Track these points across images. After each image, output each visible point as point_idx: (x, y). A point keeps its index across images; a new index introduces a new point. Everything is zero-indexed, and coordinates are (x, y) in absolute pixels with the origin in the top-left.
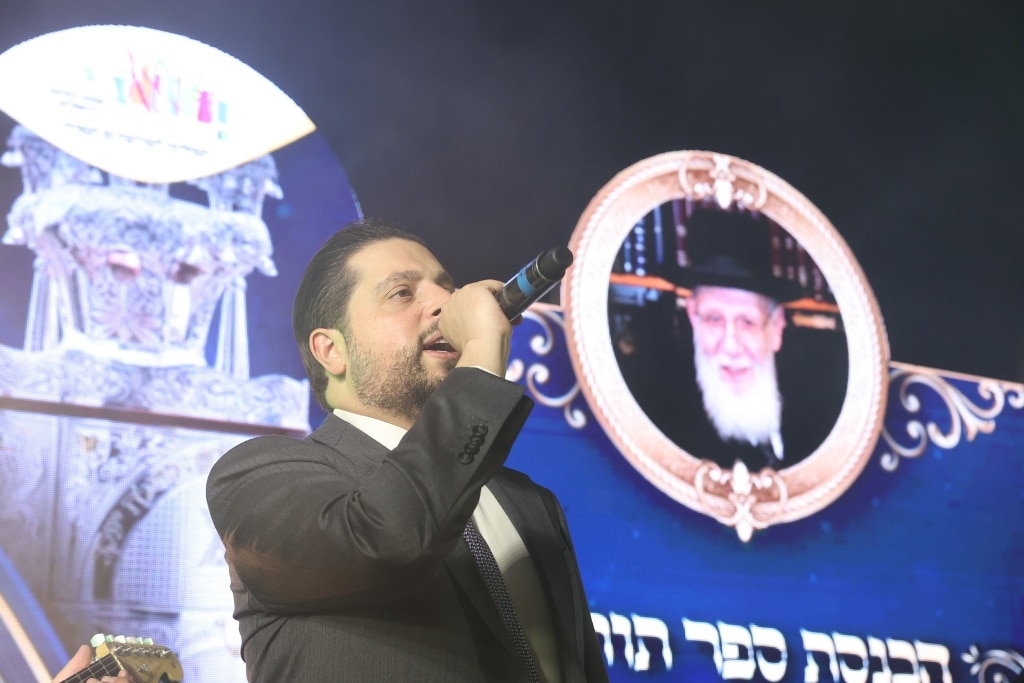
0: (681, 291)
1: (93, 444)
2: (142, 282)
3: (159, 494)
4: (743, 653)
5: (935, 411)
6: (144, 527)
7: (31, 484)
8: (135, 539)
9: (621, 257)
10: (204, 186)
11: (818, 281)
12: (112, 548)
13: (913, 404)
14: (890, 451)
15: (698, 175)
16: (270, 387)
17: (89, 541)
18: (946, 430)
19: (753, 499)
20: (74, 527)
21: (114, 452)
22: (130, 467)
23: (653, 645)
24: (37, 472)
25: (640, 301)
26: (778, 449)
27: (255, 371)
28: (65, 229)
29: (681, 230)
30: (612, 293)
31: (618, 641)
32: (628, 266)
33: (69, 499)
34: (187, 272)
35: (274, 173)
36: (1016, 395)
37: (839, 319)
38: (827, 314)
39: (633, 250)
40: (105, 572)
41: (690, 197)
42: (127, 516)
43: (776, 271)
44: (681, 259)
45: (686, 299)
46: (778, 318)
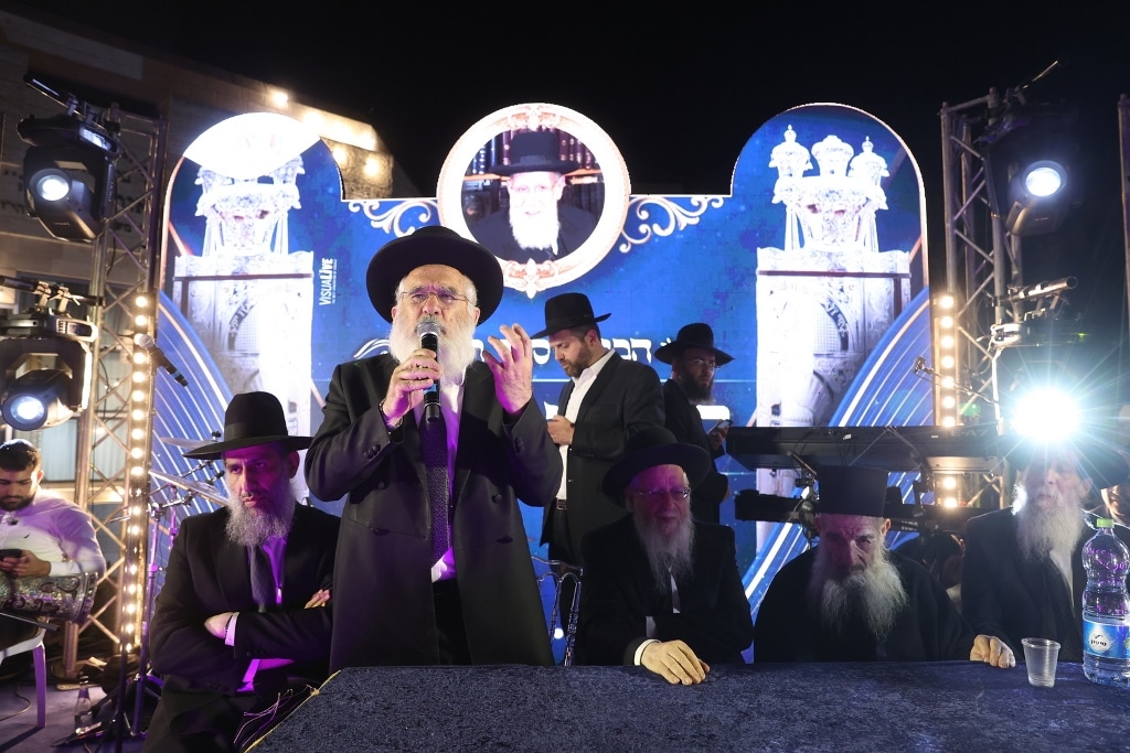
0: (504, 178)
1: (227, 290)
2: (246, 221)
3: (252, 307)
5: (658, 216)
6: (246, 320)
7: (205, 308)
8: (243, 324)
9: (471, 167)
10: (271, 176)
11: (589, 158)
12: (234, 330)
13: (644, 215)
14: (626, 242)
15: (518, 116)
16: (296, 257)
17: (226, 329)
18: (664, 226)
19: (538, 276)
20: (221, 324)
21: (235, 292)
22: (240, 298)
24: (207, 304)
25: (480, 187)
26: (555, 251)
27: (291, 250)
28: (217, 207)
30: (464, 185)
32: (474, 171)
33: (218, 313)
34: (264, 213)
35: (301, 163)
36: (717, 201)
37: (600, 177)
38: (592, 175)
39: (478, 162)
40: (232, 339)
41: (513, 129)
42: (240, 317)
43: (563, 158)
44: (506, 162)
45: (506, 182)
46: (561, 182)
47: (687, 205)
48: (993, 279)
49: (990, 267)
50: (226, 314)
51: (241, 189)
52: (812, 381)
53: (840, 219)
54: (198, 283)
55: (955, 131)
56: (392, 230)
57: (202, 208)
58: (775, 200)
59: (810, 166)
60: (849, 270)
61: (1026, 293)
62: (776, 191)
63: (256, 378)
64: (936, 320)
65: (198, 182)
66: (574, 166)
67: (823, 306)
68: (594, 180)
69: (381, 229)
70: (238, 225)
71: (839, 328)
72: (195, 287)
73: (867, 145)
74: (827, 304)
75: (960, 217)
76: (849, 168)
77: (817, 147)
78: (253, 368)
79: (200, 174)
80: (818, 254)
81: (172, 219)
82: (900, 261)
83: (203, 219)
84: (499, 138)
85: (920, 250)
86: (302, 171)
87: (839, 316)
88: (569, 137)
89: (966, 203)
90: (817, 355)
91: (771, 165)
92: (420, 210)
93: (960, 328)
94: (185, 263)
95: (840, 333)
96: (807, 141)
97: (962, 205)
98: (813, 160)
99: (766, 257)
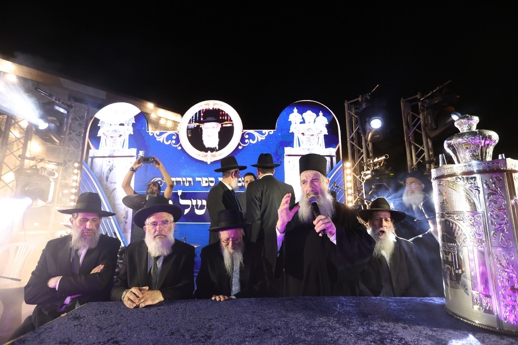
0: (201, 124)
1: (107, 161)
2: (114, 138)
3: (115, 167)
4: (206, 182)
5: (252, 137)
6: (111, 172)
9: (190, 121)
10: (124, 123)
11: (229, 118)
12: (108, 175)
13: (247, 137)
14: (241, 146)
15: (206, 104)
16: (131, 150)
17: (105, 174)
18: (253, 140)
19: (211, 157)
20: (104, 172)
21: (109, 162)
22: (111, 164)
23: (190, 182)
24: (99, 166)
25: (193, 127)
26: (217, 149)
27: (129, 148)
28: (105, 133)
29: (202, 114)
30: (188, 127)
31: (184, 182)
33: (103, 169)
34: (121, 135)
35: (134, 119)
36: (271, 132)
37: (233, 124)
38: (230, 124)
39: (193, 119)
40: (107, 178)
41: (204, 109)
42: (110, 170)
43: (221, 118)
44: (202, 119)
45: (202, 126)
46: (220, 126)
47: (261, 133)
48: (363, 157)
49: (362, 153)
50: (105, 169)
51: (113, 128)
53: (312, 137)
54: (97, 159)
55: (349, 109)
56: (163, 141)
57: (100, 134)
58: (290, 132)
59: (302, 120)
61: (373, 161)
62: (291, 128)
63: (115, 191)
64: (345, 171)
65: (99, 125)
66: (224, 120)
68: (231, 125)
69: (160, 141)
70: (112, 139)
72: (96, 160)
73: (321, 114)
75: (352, 137)
76: (315, 121)
77: (304, 114)
78: (114, 187)
79: (100, 122)
80: (305, 149)
81: (89, 137)
82: (332, 151)
83: (100, 137)
84: (200, 111)
85: (339, 147)
86: (134, 122)
88: (222, 111)
89: (354, 132)
91: (289, 120)
92: (173, 135)
93: (353, 173)
94: (93, 152)
96: (301, 112)
97: (353, 132)
98: (303, 119)
99: (288, 150)
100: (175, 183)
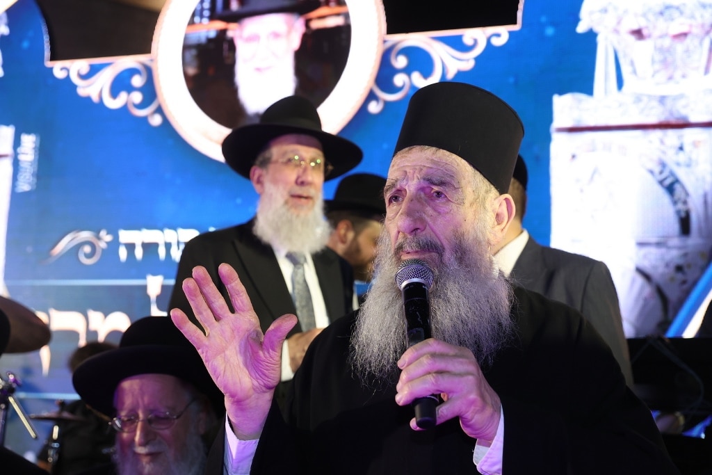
0: (231, 26)
5: (420, 60)
9: (194, 15)
13: (401, 62)
14: (377, 99)
18: (426, 75)
25: (204, 40)
32: (198, 20)
35: (5, 19)
36: (498, 35)
37: (347, 16)
38: (338, 15)
39: (202, 9)
44: (235, 6)
45: (233, 31)
46: (299, 26)
47: (458, 44)
52: (633, 281)
53: (680, 47)
56: (101, 98)
58: (581, 28)
60: (693, 119)
62: (583, 15)
66: (316, 4)
67: (652, 172)
68: (340, 20)
69: (88, 99)
71: (675, 203)
74: (657, 169)
80: (645, 99)
87: (677, 186)
90: (641, 244)
92: (133, 72)
95: (678, 212)
99: (566, 108)
100: (139, 253)
